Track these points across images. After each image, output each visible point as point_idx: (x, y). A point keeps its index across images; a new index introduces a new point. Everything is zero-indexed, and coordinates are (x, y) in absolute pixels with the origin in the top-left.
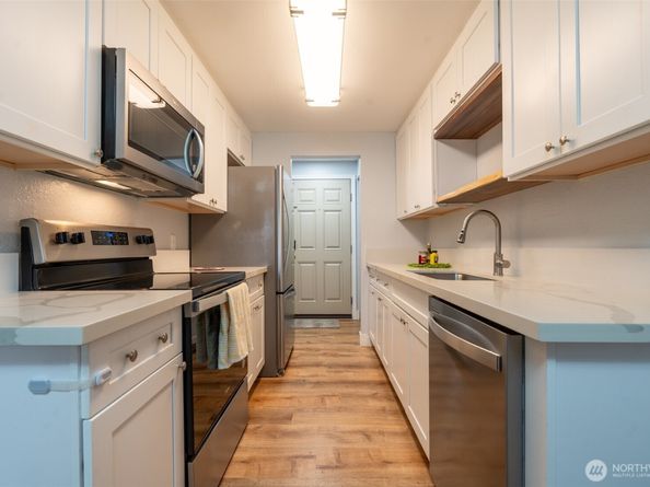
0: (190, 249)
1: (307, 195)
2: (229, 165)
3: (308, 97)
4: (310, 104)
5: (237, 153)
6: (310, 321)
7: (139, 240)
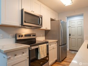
0: (45, 36)
1: (73, 24)
2: (51, 21)
3: (65, 4)
4: (66, 5)
5: (53, 18)
6: (74, 52)
7: (33, 36)
